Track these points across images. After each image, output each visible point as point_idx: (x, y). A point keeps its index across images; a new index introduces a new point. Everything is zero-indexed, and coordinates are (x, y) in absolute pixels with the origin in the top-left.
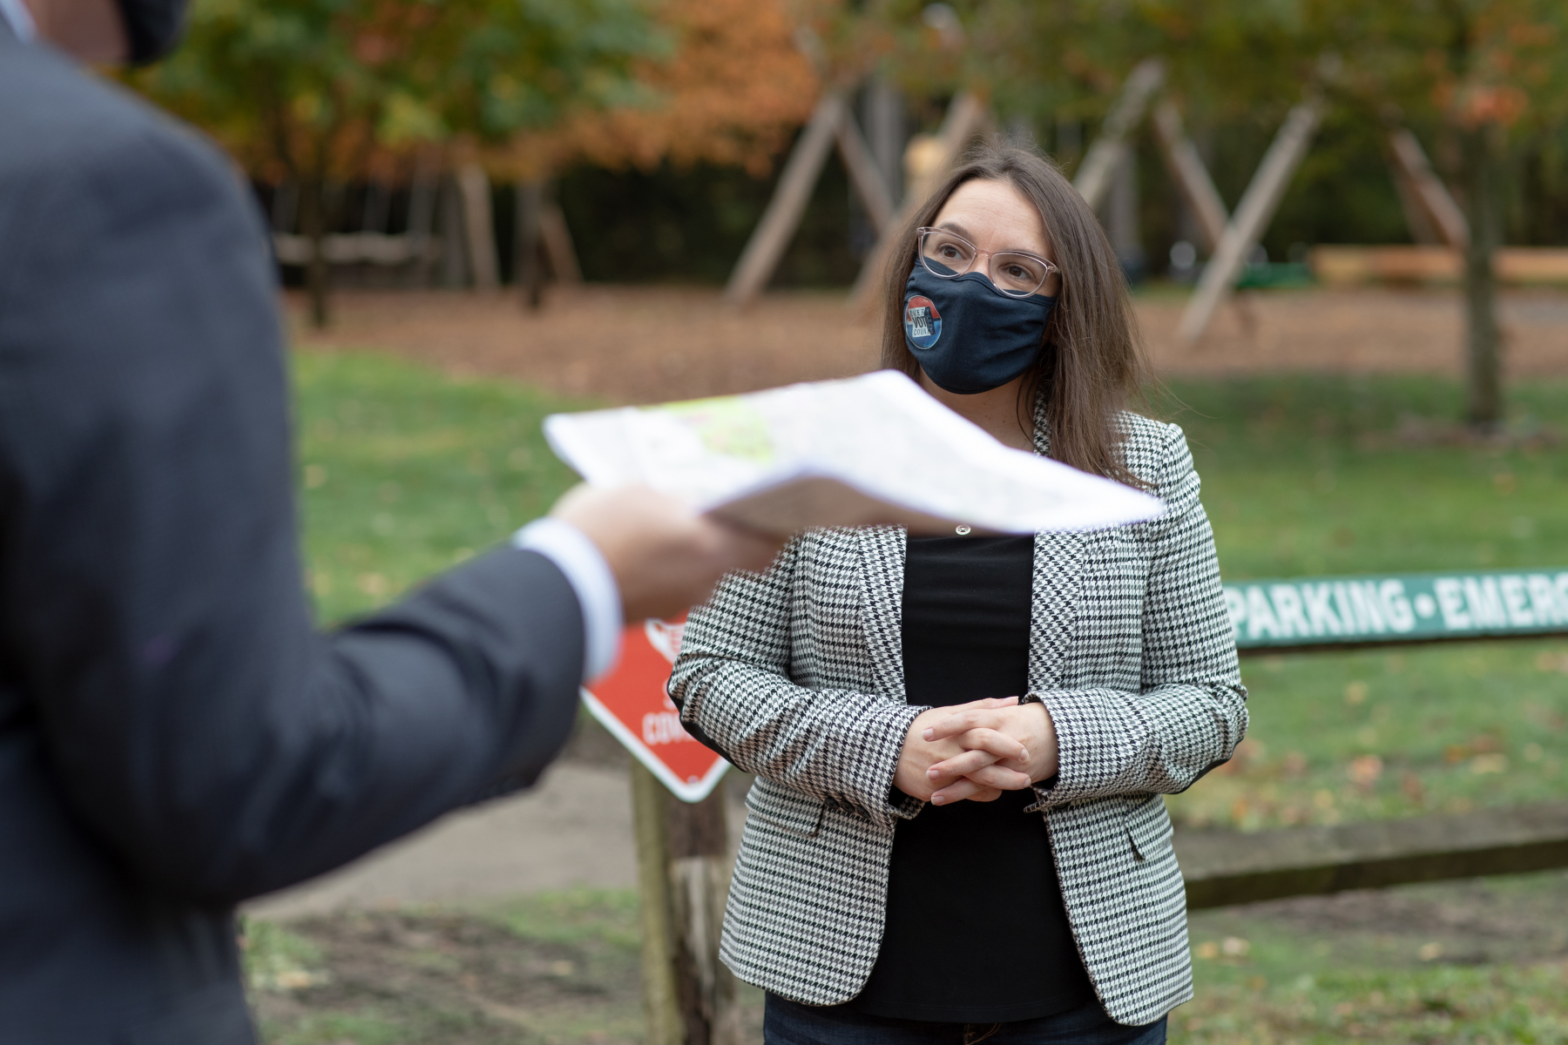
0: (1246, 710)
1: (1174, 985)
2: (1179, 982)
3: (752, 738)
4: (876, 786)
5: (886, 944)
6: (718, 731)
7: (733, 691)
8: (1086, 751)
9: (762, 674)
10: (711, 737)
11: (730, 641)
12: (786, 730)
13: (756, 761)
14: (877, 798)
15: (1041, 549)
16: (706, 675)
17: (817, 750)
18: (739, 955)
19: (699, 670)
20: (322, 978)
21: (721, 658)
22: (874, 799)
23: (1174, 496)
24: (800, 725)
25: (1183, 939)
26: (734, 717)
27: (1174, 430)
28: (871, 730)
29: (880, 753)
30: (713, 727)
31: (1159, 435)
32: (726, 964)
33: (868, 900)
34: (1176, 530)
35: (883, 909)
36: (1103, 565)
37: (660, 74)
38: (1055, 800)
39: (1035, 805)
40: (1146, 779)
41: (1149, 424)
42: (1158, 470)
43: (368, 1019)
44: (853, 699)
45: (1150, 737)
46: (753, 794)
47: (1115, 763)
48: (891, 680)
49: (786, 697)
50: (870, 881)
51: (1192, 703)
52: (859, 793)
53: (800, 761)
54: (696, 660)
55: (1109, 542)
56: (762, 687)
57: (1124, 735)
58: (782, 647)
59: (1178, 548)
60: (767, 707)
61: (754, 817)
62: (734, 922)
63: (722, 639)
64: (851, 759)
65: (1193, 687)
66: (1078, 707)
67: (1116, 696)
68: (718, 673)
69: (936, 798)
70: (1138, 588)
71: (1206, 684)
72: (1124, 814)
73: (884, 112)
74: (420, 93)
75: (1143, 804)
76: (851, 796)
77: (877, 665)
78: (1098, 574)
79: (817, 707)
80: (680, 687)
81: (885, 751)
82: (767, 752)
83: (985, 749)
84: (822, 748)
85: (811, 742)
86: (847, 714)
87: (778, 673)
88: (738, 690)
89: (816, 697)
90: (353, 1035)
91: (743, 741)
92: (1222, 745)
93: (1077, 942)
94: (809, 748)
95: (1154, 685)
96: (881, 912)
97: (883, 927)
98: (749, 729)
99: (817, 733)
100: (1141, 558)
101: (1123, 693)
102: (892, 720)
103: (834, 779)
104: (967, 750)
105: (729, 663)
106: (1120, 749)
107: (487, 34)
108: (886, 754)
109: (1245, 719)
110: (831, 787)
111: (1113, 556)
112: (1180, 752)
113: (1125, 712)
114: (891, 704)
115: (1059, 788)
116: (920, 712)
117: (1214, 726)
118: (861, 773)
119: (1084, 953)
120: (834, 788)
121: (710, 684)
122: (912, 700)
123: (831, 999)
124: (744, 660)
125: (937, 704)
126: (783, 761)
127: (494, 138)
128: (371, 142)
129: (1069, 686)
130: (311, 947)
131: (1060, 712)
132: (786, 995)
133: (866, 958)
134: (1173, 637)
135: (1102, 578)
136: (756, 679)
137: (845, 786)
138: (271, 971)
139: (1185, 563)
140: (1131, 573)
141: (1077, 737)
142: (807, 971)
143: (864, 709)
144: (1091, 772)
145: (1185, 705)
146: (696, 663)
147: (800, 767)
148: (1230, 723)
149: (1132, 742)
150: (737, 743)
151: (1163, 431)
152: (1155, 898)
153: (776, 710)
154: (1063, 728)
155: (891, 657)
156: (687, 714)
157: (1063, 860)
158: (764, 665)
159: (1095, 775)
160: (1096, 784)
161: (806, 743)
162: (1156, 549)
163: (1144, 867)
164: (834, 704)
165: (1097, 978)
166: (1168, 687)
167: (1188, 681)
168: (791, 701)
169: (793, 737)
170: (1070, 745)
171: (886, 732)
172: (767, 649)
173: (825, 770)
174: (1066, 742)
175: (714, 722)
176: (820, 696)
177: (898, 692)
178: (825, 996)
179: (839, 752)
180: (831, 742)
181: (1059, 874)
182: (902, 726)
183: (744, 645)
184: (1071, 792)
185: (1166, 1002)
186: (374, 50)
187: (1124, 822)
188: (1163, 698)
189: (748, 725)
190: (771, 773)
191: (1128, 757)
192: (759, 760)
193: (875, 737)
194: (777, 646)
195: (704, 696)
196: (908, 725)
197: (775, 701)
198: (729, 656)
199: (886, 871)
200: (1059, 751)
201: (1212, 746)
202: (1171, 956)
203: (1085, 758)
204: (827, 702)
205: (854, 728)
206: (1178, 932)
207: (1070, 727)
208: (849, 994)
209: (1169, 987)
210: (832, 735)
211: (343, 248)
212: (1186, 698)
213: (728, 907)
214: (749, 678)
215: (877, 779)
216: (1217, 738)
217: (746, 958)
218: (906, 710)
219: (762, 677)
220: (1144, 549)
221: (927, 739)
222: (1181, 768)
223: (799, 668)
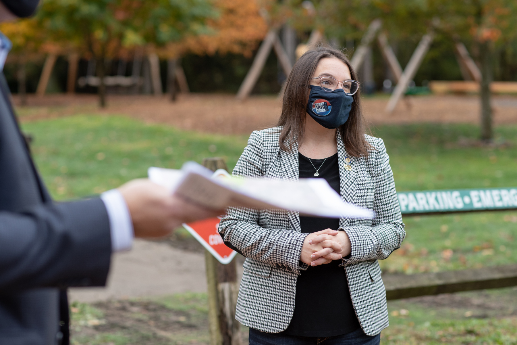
0: (405, 231)
1: (383, 322)
2: (385, 321)
3: (250, 246)
4: (294, 260)
5: (295, 312)
6: (238, 244)
7: (243, 231)
8: (359, 246)
9: (252, 225)
10: (235, 246)
11: (240, 214)
12: (262, 243)
13: (251, 253)
14: (295, 264)
15: (342, 180)
16: (232, 226)
17: (273, 249)
18: (243, 317)
19: (230, 224)
20: (103, 322)
21: (237, 220)
22: (294, 265)
23: (382, 162)
24: (267, 241)
25: (385, 307)
26: (244, 239)
27: (381, 140)
28: (291, 242)
29: (295, 250)
30: (236, 243)
31: (376, 142)
32: (238, 320)
33: (289, 298)
34: (383, 173)
35: (294, 301)
36: (362, 185)
37: (215, 24)
38: (349, 262)
39: (342, 264)
40: (376, 255)
41: (372, 138)
42: (377, 154)
43: (118, 335)
44: (285, 232)
45: (378, 241)
46: (246, 264)
47: (368, 250)
48: (296, 225)
49: (261, 232)
50: (289, 291)
51: (389, 229)
52: (288, 263)
53: (267, 253)
54: (228, 221)
55: (363, 178)
56: (252, 229)
57: (370, 241)
58: (257, 216)
59: (384, 179)
60: (255, 236)
61: (247, 271)
62: (240, 306)
63: (237, 214)
64: (285, 252)
65: (389, 224)
66: (356, 232)
67: (366, 228)
68: (237, 225)
69: (313, 264)
70: (372, 192)
71: (392, 223)
72: (368, 267)
73: (289, 36)
74: (136, 30)
75: (373, 263)
76: (285, 264)
77: (291, 221)
78: (361, 188)
79: (272, 235)
80: (223, 230)
81: (296, 249)
82: (255, 251)
83: (331, 247)
84: (275, 249)
85: (271, 247)
86: (283, 237)
87: (256, 224)
88: (244, 230)
89: (271, 232)
90: (113, 341)
91: (247, 247)
92: (398, 243)
93: (355, 309)
94: (270, 249)
95: (376, 224)
96: (294, 302)
97: (294, 307)
98: (249, 243)
99: (273, 244)
100: (373, 183)
101: (368, 227)
102: (298, 238)
103: (279, 259)
104: (324, 248)
105: (240, 222)
106: (369, 245)
107: (158, 10)
108: (297, 250)
109: (405, 234)
110: (278, 261)
111: (365, 182)
112: (386, 246)
113: (370, 233)
114: (297, 233)
115: (351, 259)
116: (307, 235)
117: (396, 237)
118: (289, 256)
119: (357, 313)
120: (279, 262)
121: (234, 229)
122: (303, 231)
123: (277, 331)
124: (245, 220)
125: (312, 232)
126: (261, 253)
127: (160, 45)
128: (120, 46)
129: (352, 225)
130: (100, 312)
131: (351, 234)
132: (261, 330)
133: (289, 317)
134: (382, 208)
135: (362, 189)
136: (250, 227)
137: (283, 261)
138: (86, 320)
139: (386, 184)
140: (370, 187)
141: (356, 242)
142: (268, 322)
143: (288, 235)
144: (361, 253)
145: (387, 230)
146: (229, 222)
147: (267, 255)
148: (401, 236)
149: (373, 243)
150: (245, 248)
151: (377, 141)
152: (377, 294)
153: (258, 237)
154: (352, 239)
155: (296, 218)
156: (226, 239)
157: (351, 282)
158: (251, 222)
159: (362, 254)
160: (362, 257)
161: (269, 247)
162: (377, 179)
163: (374, 284)
164: (278, 234)
165: (361, 320)
166: (381, 225)
167: (387, 223)
168: (263, 233)
169: (265, 245)
170: (355, 245)
171: (297, 243)
172: (252, 216)
173: (276, 256)
174: (353, 244)
175: (236, 241)
176: (273, 232)
177: (298, 229)
178: (275, 330)
179: (281, 250)
180: (278, 247)
181: (349, 287)
182: (302, 240)
183: (245, 215)
184: (354, 260)
185: (381, 328)
186: (121, 15)
187: (368, 269)
188: (380, 228)
189: (249, 242)
190: (256, 257)
191: (372, 248)
192: (252, 253)
193: (293, 244)
194: (255, 215)
195: (232, 233)
196: (304, 240)
197: (257, 234)
198: (240, 219)
199: (295, 288)
200: (351, 246)
201: (395, 243)
202: (382, 313)
203: (359, 249)
204: (275, 233)
205: (286, 242)
206: (384, 305)
207: (354, 239)
208: (283, 329)
209: (382, 323)
210: (279, 244)
211: (111, 81)
212: (387, 228)
213: (238, 301)
214: (248, 226)
215: (295, 258)
216: (397, 241)
217: (246, 318)
218: (302, 235)
219: (252, 226)
220: (374, 180)
221: (310, 244)
222: (386, 251)
223: (262, 222)
